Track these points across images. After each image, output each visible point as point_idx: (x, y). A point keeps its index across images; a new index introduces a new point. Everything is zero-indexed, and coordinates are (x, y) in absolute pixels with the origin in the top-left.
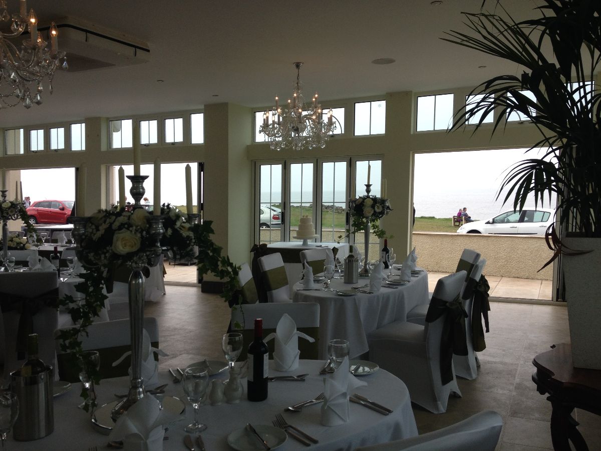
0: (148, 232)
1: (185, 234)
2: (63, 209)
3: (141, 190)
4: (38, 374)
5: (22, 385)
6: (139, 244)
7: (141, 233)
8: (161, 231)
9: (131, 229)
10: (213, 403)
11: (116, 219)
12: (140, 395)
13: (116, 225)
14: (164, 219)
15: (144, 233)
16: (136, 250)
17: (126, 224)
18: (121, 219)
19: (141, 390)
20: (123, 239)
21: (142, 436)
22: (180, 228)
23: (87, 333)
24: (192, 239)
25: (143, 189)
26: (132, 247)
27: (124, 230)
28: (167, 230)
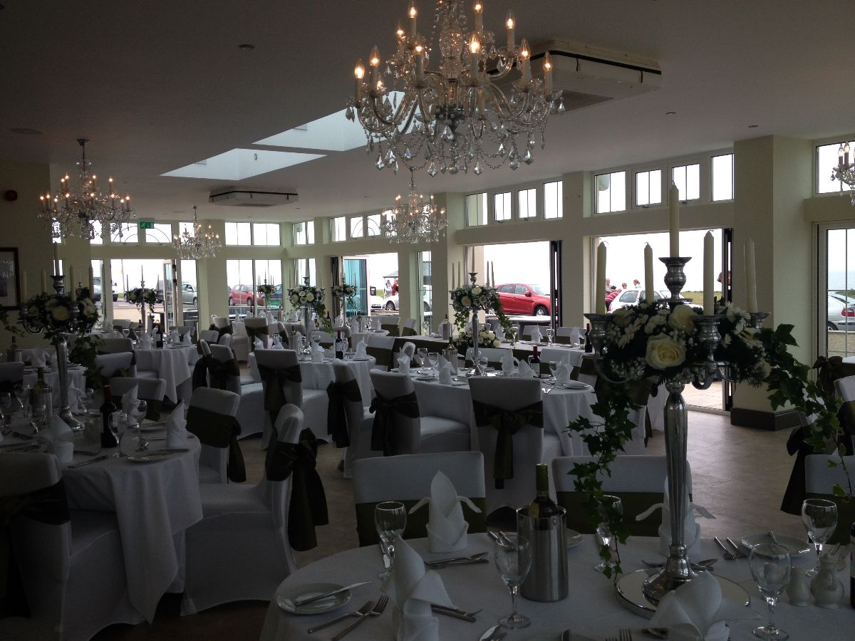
0: (696, 340)
1: (751, 343)
3: (681, 278)
4: (550, 517)
5: (531, 528)
6: (684, 355)
7: (687, 339)
8: (716, 338)
9: (671, 333)
10: (793, 601)
11: (649, 318)
12: (683, 569)
13: (650, 327)
14: (720, 320)
15: (691, 340)
16: (680, 363)
17: (663, 326)
18: (657, 319)
19: (684, 562)
20: (659, 348)
21: (698, 629)
22: (742, 335)
23: (609, 472)
24: (761, 352)
25: (683, 276)
26: (674, 359)
27: (662, 334)
28: (723, 337)
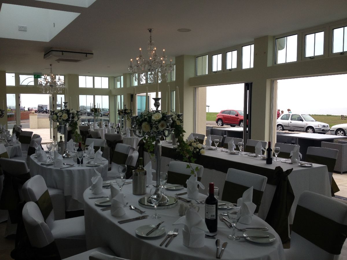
2: (237, 115)
